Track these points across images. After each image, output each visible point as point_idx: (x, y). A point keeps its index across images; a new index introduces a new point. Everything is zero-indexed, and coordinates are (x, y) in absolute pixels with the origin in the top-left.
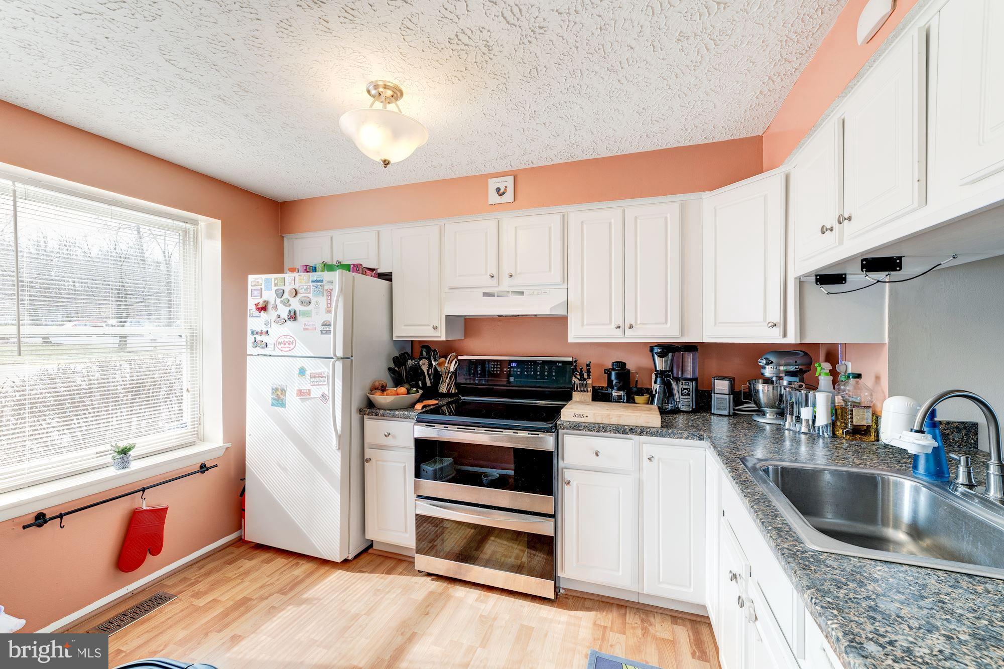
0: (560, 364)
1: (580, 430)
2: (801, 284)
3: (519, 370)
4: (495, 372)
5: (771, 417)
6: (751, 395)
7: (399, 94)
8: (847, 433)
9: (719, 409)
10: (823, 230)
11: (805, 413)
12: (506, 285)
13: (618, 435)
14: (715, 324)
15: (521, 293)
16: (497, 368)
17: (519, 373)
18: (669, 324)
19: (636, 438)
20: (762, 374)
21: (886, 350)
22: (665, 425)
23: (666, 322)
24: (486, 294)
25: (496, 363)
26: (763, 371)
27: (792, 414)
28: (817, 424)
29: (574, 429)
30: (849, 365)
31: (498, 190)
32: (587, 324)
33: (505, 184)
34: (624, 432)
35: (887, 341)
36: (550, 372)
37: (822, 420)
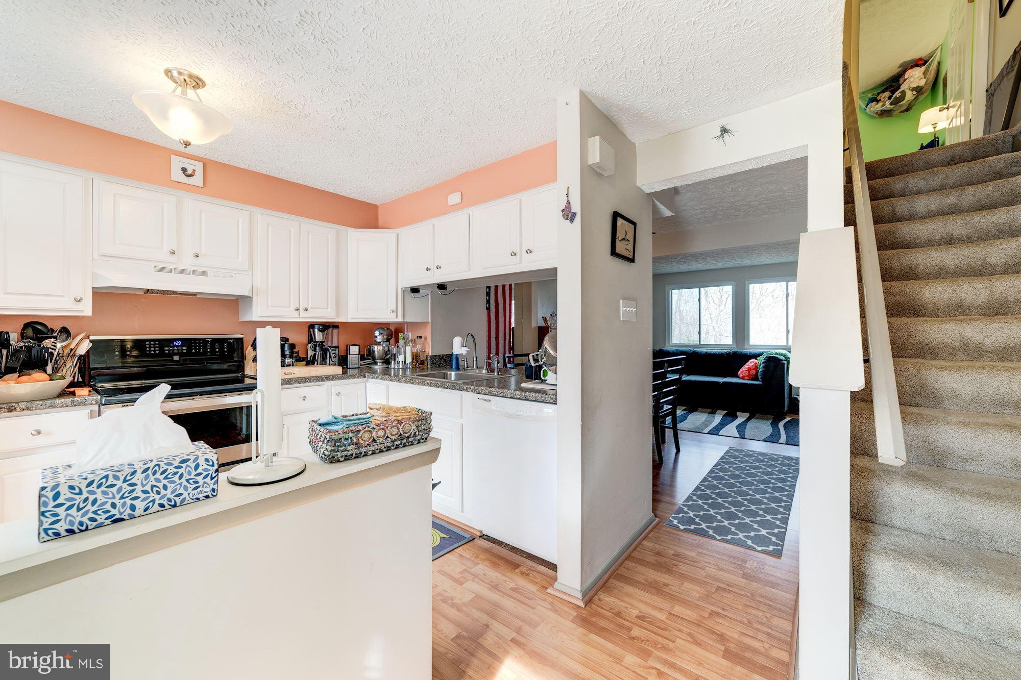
0: (231, 341)
1: (291, 384)
2: (404, 291)
3: (184, 348)
4: (152, 352)
5: (380, 364)
6: (371, 353)
7: (201, 84)
8: (420, 364)
9: (353, 365)
10: (428, 269)
11: (401, 358)
12: (187, 262)
13: (318, 383)
14: (357, 311)
15: (205, 274)
16: (155, 347)
17: (185, 351)
18: (329, 309)
19: (326, 383)
20: (376, 341)
21: (430, 325)
22: (344, 372)
23: (327, 308)
24: (157, 269)
25: (152, 343)
26: (376, 339)
27: (394, 360)
28: (406, 363)
29: (287, 384)
30: (410, 334)
31: (184, 170)
32: (271, 306)
33: (194, 168)
34: (323, 380)
35: (430, 321)
36: (222, 348)
37: (409, 360)
